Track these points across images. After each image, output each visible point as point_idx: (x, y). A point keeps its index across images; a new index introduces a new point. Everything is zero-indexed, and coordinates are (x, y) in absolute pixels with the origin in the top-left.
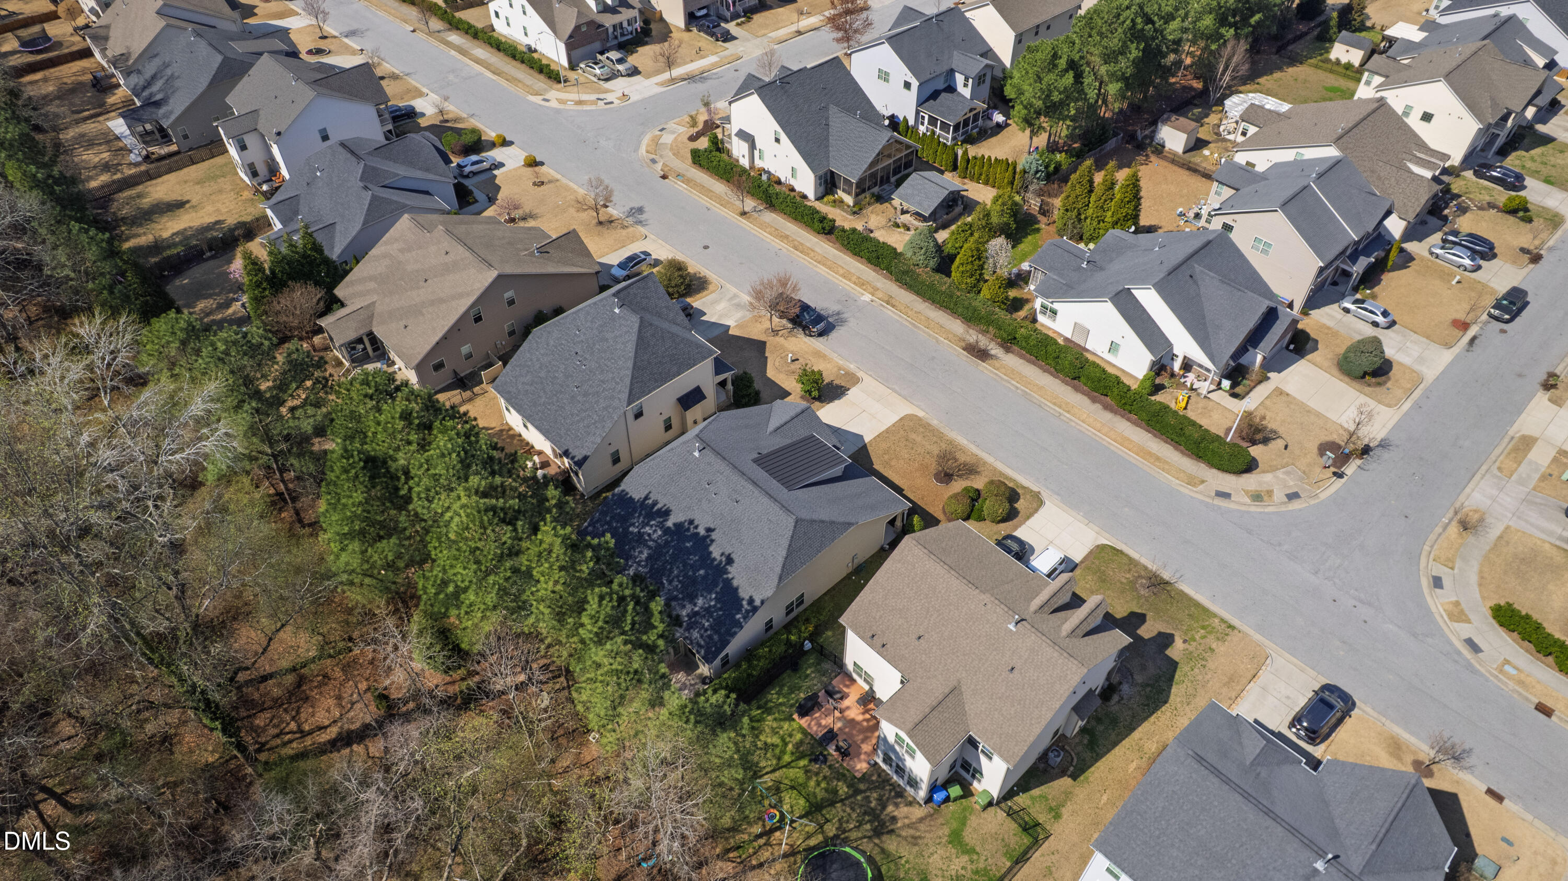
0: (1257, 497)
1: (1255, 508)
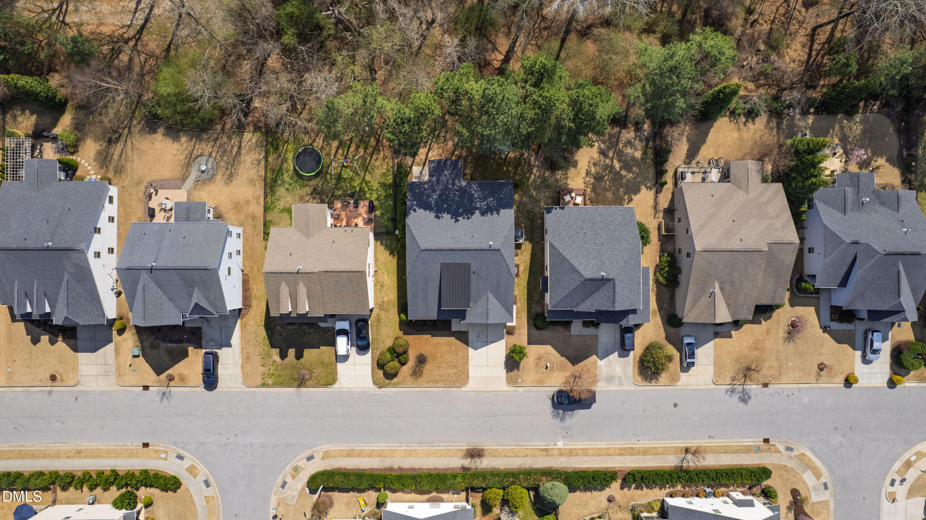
0: (296, 469)
1: (293, 463)
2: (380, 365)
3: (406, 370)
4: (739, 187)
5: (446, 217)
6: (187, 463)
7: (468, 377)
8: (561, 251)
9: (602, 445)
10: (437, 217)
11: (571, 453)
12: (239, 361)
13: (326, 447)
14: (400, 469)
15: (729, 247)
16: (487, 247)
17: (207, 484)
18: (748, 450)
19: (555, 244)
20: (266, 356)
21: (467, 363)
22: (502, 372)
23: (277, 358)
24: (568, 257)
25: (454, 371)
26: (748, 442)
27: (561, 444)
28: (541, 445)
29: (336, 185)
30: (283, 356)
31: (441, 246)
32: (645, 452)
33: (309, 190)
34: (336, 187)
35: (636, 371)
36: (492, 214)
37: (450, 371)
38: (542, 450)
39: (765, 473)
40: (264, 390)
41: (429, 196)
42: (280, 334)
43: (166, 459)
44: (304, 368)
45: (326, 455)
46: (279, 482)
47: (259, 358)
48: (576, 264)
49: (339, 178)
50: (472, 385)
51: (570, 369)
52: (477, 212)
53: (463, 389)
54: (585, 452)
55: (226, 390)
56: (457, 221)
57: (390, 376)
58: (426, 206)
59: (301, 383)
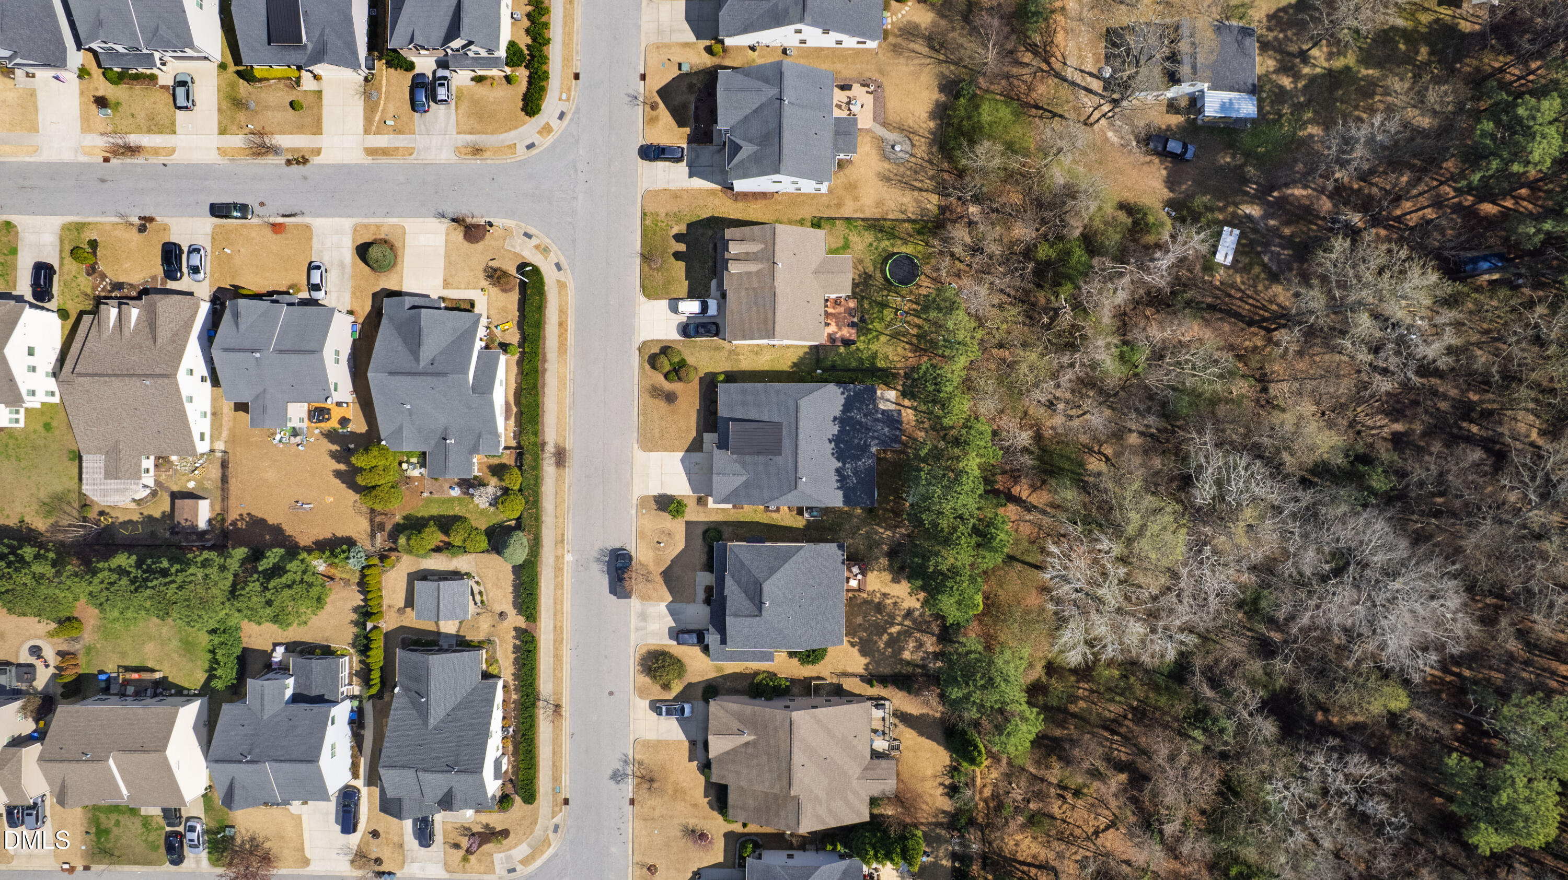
0: (545, 251)
1: (554, 248)
2: (666, 350)
3: (659, 379)
4: (866, 769)
5: (835, 429)
6: (555, 123)
7: (650, 451)
8: (794, 558)
9: (567, 607)
10: (835, 419)
11: (558, 569)
12: (673, 186)
13: (571, 285)
14: (545, 370)
15: (795, 750)
16: (799, 475)
17: (530, 146)
18: (556, 779)
19: (802, 552)
20: (678, 218)
21: (666, 450)
22: (655, 492)
23: (675, 230)
24: (787, 566)
25: (657, 435)
26: (565, 779)
27: (569, 558)
28: (569, 535)
29: (875, 301)
30: (678, 238)
31: (801, 423)
32: (557, 657)
33: (870, 269)
34: (873, 302)
35: (652, 648)
36: (838, 481)
37: (657, 431)
38: (563, 535)
39: (530, 797)
40: (639, 215)
41: (859, 409)
42: (702, 235)
43: (560, 99)
44: (664, 261)
45: (562, 285)
46: (531, 230)
47: (676, 209)
48: (779, 574)
49: (884, 305)
50: (640, 456)
51: (656, 571)
52: (840, 464)
53: (636, 445)
54: (559, 586)
55: (640, 169)
56: (830, 441)
57: (653, 361)
58: (847, 407)
59: (646, 258)
